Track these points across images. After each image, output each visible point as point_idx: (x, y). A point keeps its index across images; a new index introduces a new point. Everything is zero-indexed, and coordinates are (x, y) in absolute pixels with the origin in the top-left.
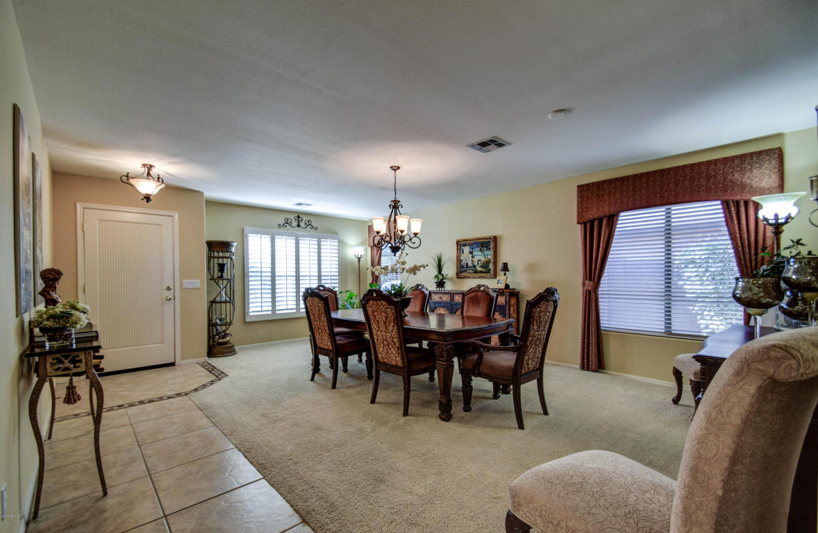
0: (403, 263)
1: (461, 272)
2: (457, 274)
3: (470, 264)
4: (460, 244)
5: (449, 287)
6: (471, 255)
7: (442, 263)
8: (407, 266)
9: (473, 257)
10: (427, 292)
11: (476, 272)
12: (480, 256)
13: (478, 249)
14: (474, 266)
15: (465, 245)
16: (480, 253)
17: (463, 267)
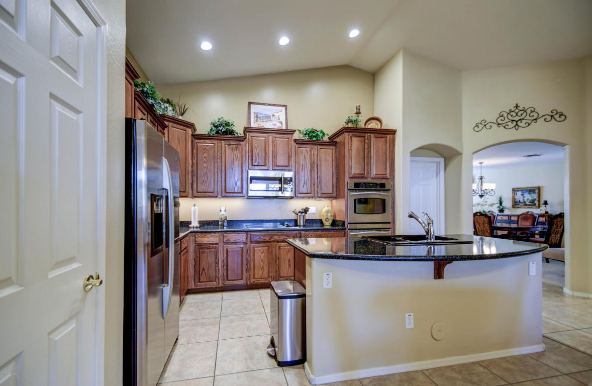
0: (486, 202)
1: (515, 205)
2: (513, 206)
3: (522, 201)
4: (515, 190)
5: (506, 212)
6: (522, 196)
7: (502, 200)
8: (488, 203)
9: (523, 197)
10: (495, 214)
11: (526, 205)
12: (528, 197)
13: (527, 193)
14: (525, 202)
15: (518, 191)
16: (528, 195)
17: (516, 202)
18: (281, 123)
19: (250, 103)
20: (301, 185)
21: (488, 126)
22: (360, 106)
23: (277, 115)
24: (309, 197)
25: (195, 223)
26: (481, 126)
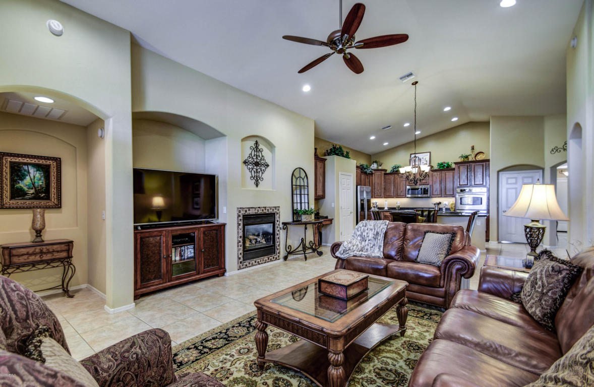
18: (427, 161)
19: (411, 154)
20: (434, 191)
21: (558, 151)
22: (473, 146)
23: (424, 158)
24: (439, 197)
25: (386, 208)
26: (555, 150)
